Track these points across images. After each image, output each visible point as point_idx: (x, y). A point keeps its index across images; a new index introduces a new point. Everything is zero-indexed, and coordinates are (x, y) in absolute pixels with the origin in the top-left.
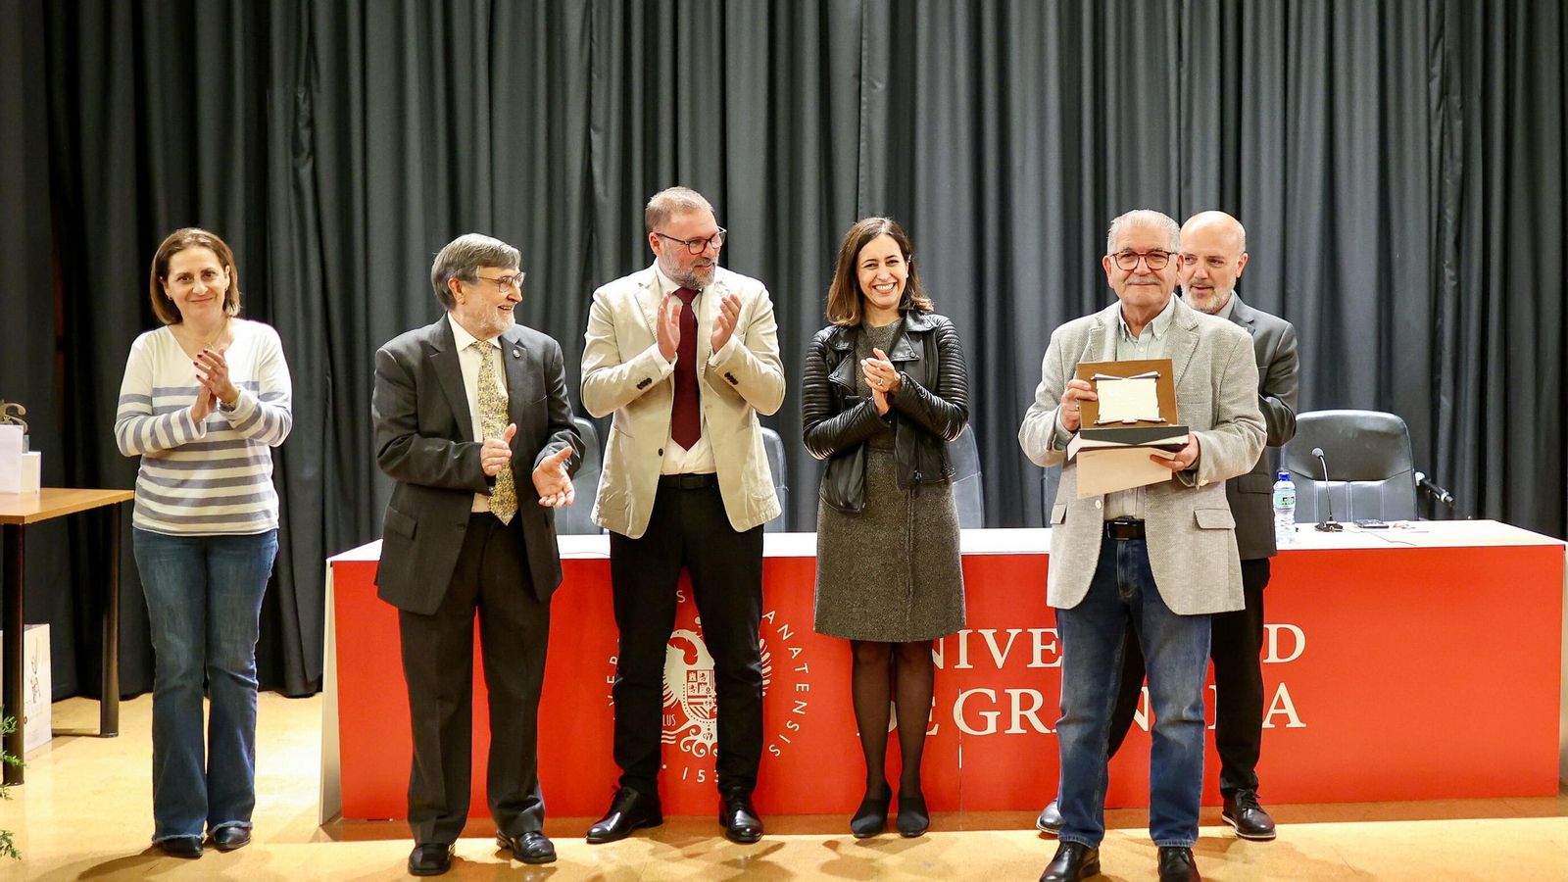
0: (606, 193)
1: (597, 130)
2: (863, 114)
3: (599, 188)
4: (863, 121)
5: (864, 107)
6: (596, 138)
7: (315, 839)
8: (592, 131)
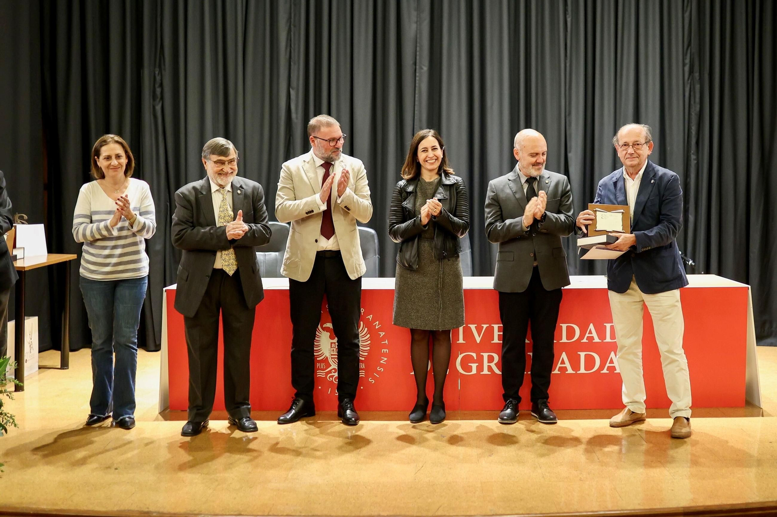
0: (297, 118)
1: (293, 89)
2: (417, 82)
3: (294, 116)
4: (417, 85)
5: (417, 78)
6: (292, 92)
7: (156, 419)
8: (291, 89)
